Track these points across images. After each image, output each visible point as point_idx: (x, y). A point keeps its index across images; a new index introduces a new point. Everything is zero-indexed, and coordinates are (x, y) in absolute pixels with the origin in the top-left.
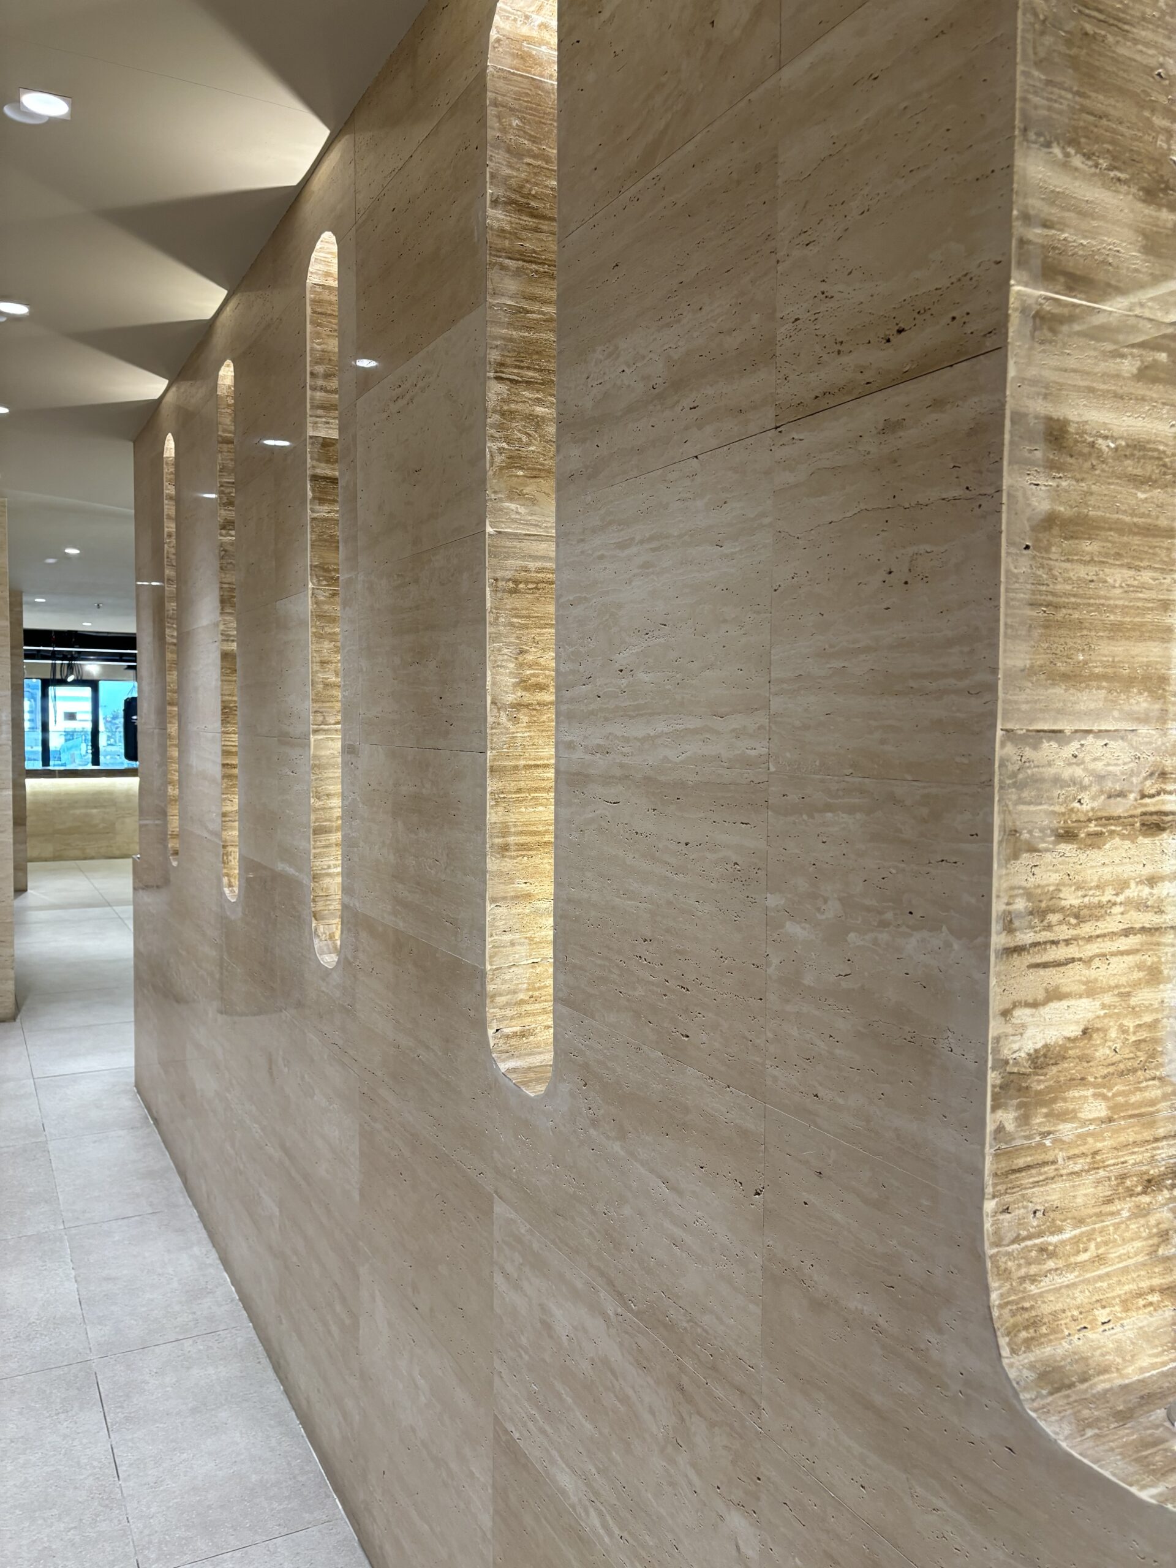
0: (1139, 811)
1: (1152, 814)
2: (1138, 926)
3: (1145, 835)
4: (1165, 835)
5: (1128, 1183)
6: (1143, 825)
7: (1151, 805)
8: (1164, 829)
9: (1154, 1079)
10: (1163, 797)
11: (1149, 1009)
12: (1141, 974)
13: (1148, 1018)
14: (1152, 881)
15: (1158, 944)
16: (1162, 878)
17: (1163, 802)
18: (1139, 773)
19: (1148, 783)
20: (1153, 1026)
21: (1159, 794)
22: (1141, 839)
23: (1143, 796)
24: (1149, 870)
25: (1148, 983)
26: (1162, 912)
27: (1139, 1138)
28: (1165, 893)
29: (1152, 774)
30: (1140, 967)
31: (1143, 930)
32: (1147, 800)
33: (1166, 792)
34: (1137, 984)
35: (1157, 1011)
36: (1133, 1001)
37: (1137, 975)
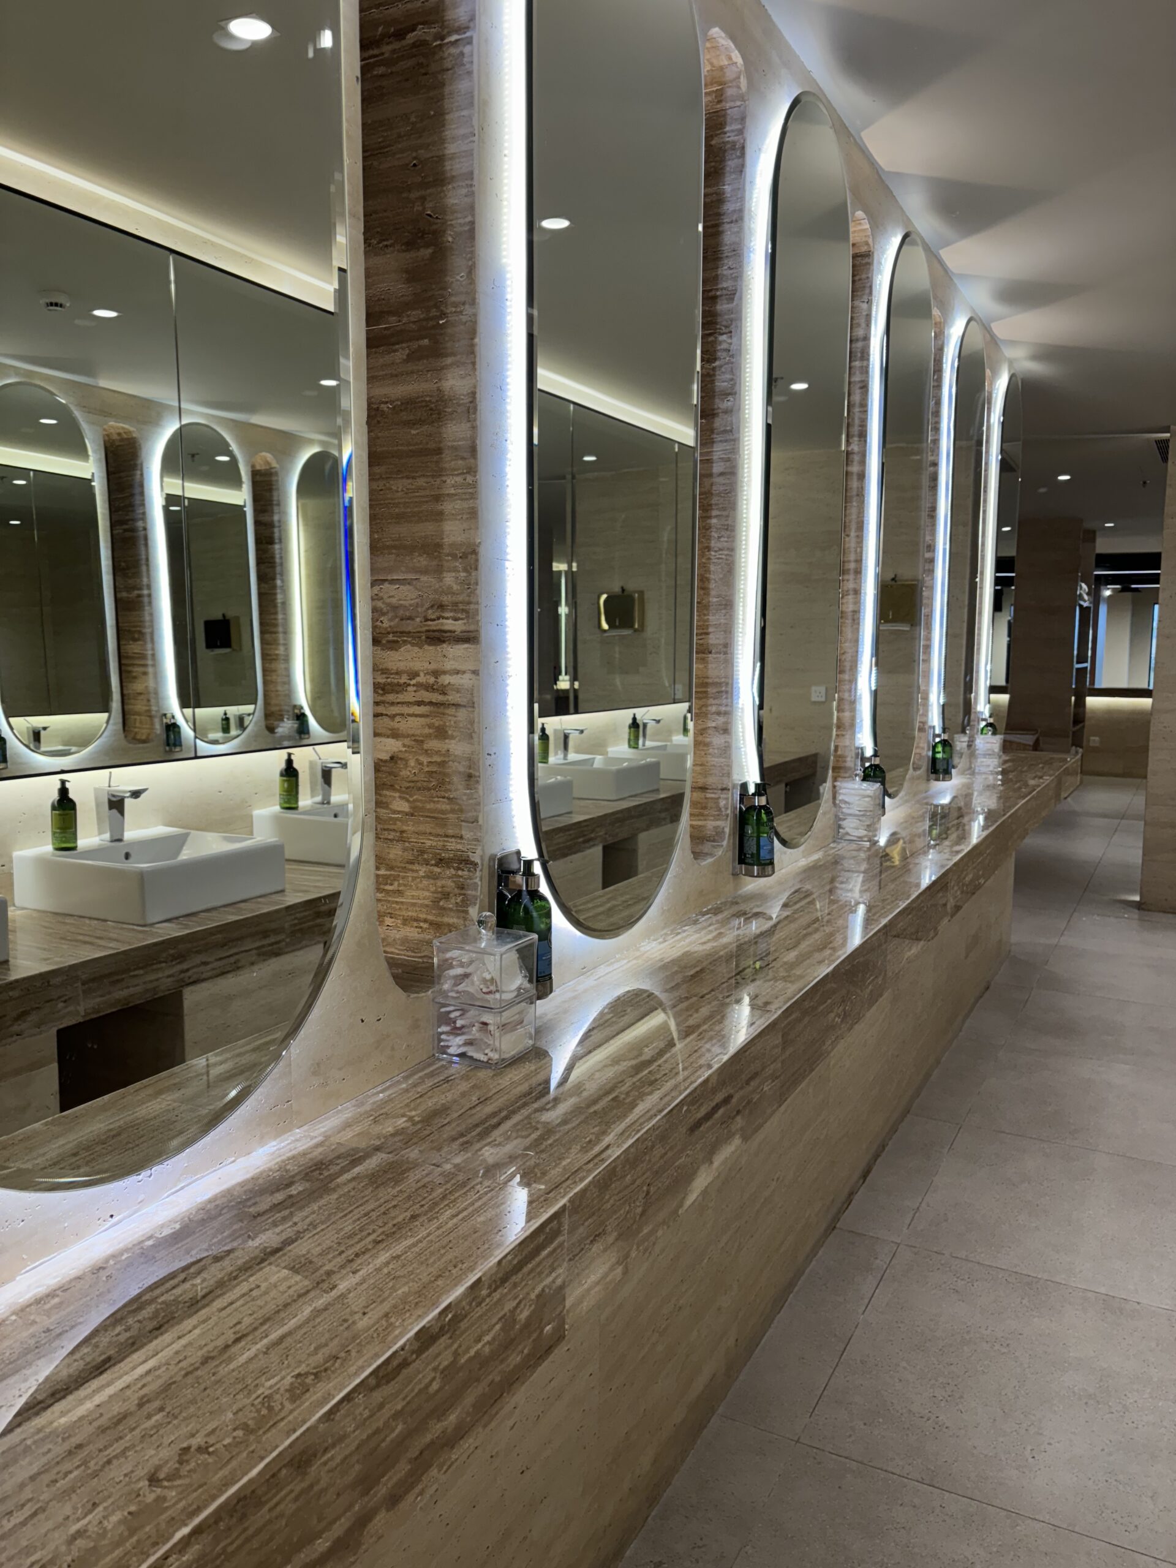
0: (424, 629)
1: (434, 631)
2: (427, 700)
3: (430, 644)
4: (445, 645)
5: (426, 856)
6: (427, 638)
7: (433, 625)
8: (444, 642)
9: (444, 797)
10: (441, 621)
11: (438, 752)
12: (431, 731)
13: (439, 759)
14: (436, 673)
15: (444, 714)
16: (444, 673)
17: (442, 624)
18: (422, 606)
19: (430, 612)
20: (442, 764)
21: (438, 618)
22: (426, 647)
23: (427, 620)
24: (433, 666)
25: (436, 737)
26: (445, 694)
27: (433, 831)
28: (446, 682)
29: (432, 606)
30: (430, 726)
31: (431, 703)
32: (430, 623)
33: (443, 618)
34: (429, 736)
35: (444, 755)
36: (425, 746)
37: (427, 731)
